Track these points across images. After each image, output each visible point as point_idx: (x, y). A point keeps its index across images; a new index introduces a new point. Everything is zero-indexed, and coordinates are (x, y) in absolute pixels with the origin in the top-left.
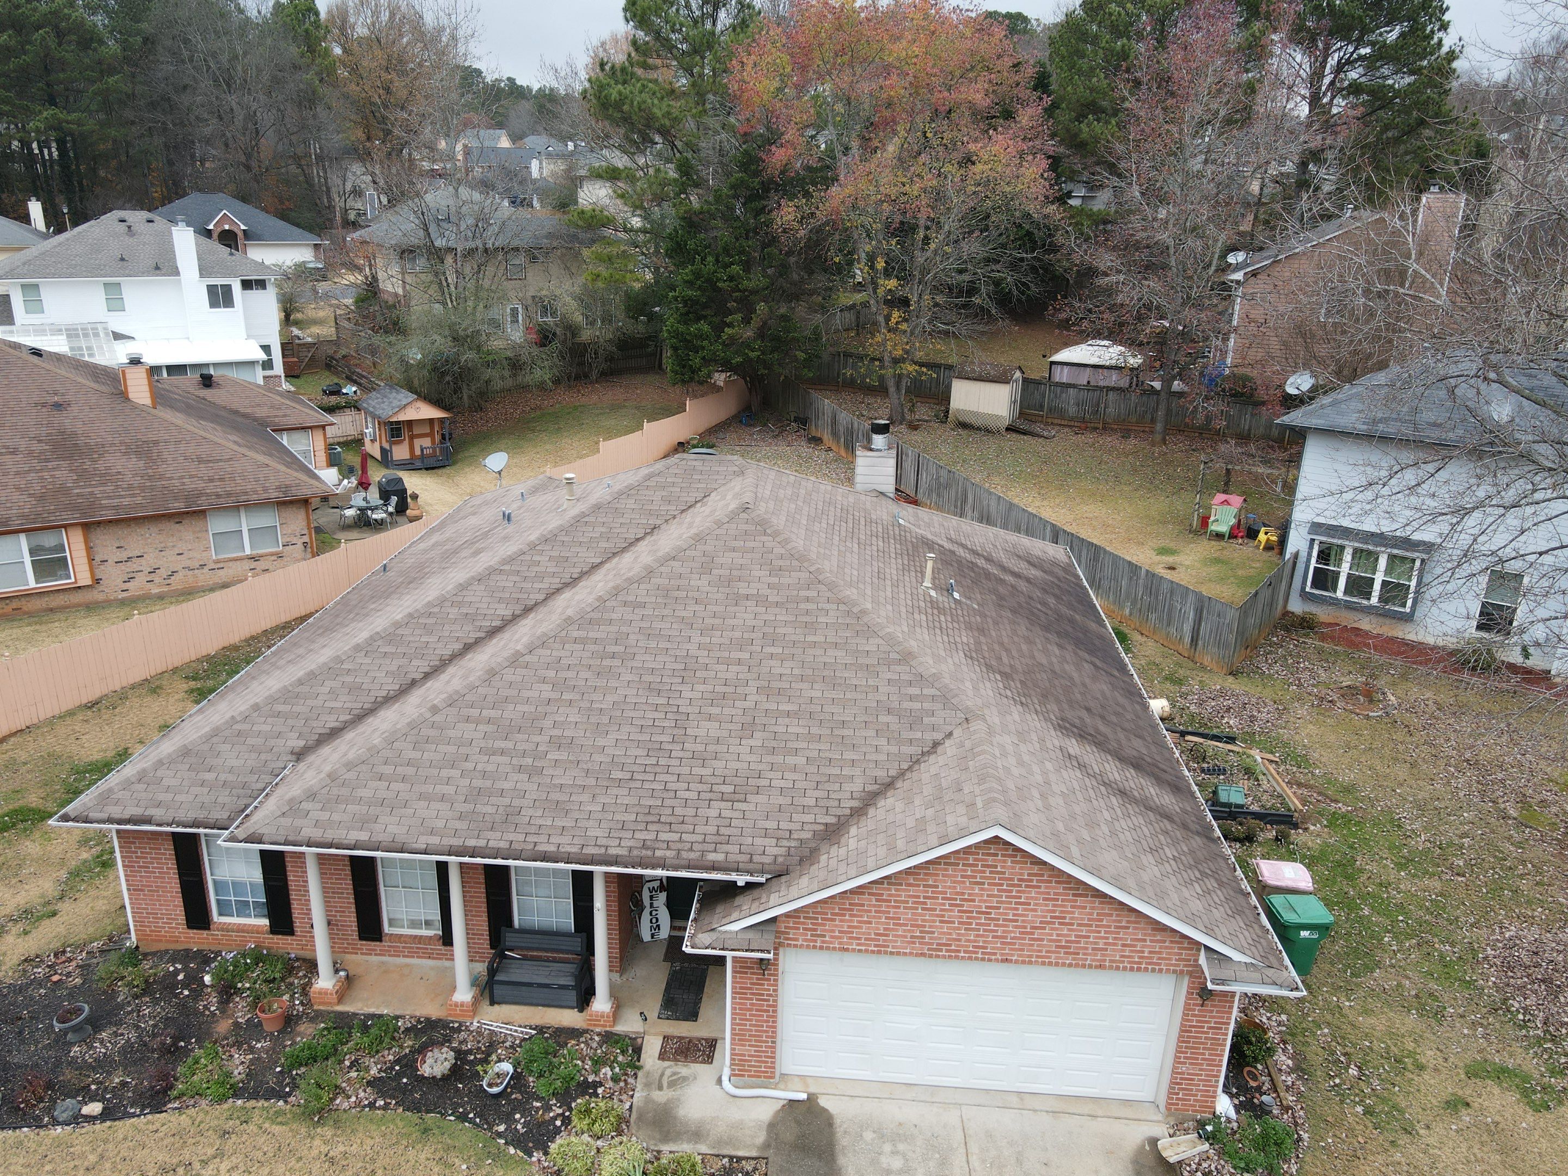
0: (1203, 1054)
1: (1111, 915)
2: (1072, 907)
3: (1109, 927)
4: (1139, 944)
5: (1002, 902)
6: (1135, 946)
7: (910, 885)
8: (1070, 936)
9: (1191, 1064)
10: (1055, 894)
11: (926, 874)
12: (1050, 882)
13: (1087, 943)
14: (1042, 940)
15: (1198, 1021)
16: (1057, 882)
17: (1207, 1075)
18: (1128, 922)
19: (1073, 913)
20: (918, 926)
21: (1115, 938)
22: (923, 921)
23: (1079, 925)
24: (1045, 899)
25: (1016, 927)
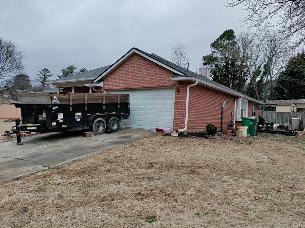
0: (180, 110)
1: (158, 71)
2: (151, 71)
3: (158, 75)
4: (164, 78)
5: (138, 72)
6: (163, 79)
7: (123, 71)
8: (150, 78)
9: (177, 113)
10: (148, 68)
11: (126, 67)
12: (146, 65)
13: (154, 80)
14: (145, 80)
15: (178, 100)
16: (148, 65)
17: (181, 117)
18: (161, 73)
19: (151, 72)
20: (124, 81)
21: (159, 78)
22: (125, 79)
23: (152, 75)
24: (146, 70)
25: (141, 78)
